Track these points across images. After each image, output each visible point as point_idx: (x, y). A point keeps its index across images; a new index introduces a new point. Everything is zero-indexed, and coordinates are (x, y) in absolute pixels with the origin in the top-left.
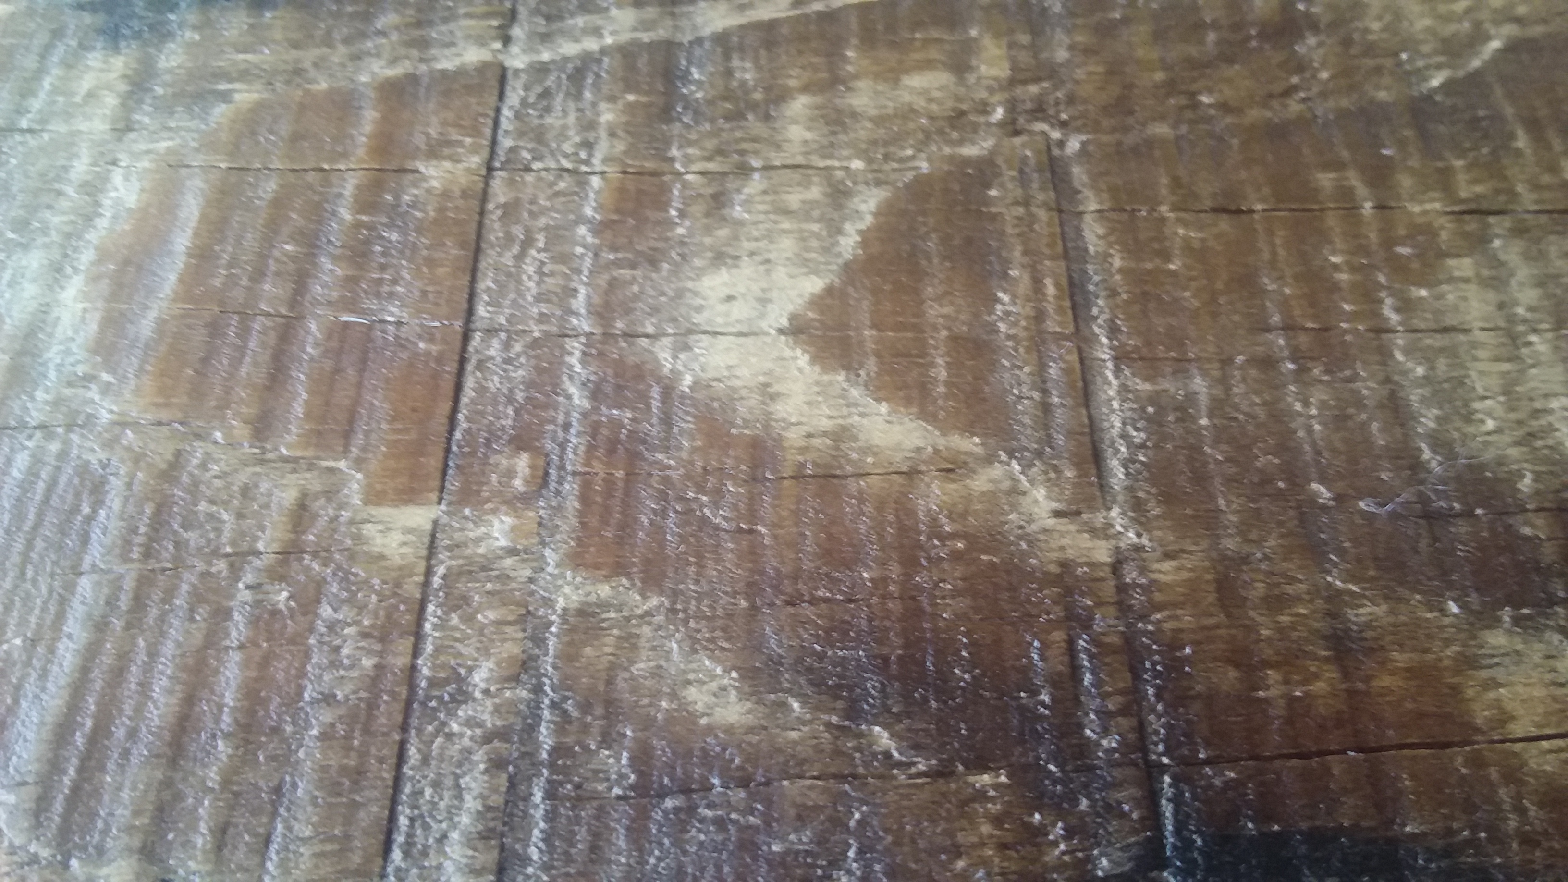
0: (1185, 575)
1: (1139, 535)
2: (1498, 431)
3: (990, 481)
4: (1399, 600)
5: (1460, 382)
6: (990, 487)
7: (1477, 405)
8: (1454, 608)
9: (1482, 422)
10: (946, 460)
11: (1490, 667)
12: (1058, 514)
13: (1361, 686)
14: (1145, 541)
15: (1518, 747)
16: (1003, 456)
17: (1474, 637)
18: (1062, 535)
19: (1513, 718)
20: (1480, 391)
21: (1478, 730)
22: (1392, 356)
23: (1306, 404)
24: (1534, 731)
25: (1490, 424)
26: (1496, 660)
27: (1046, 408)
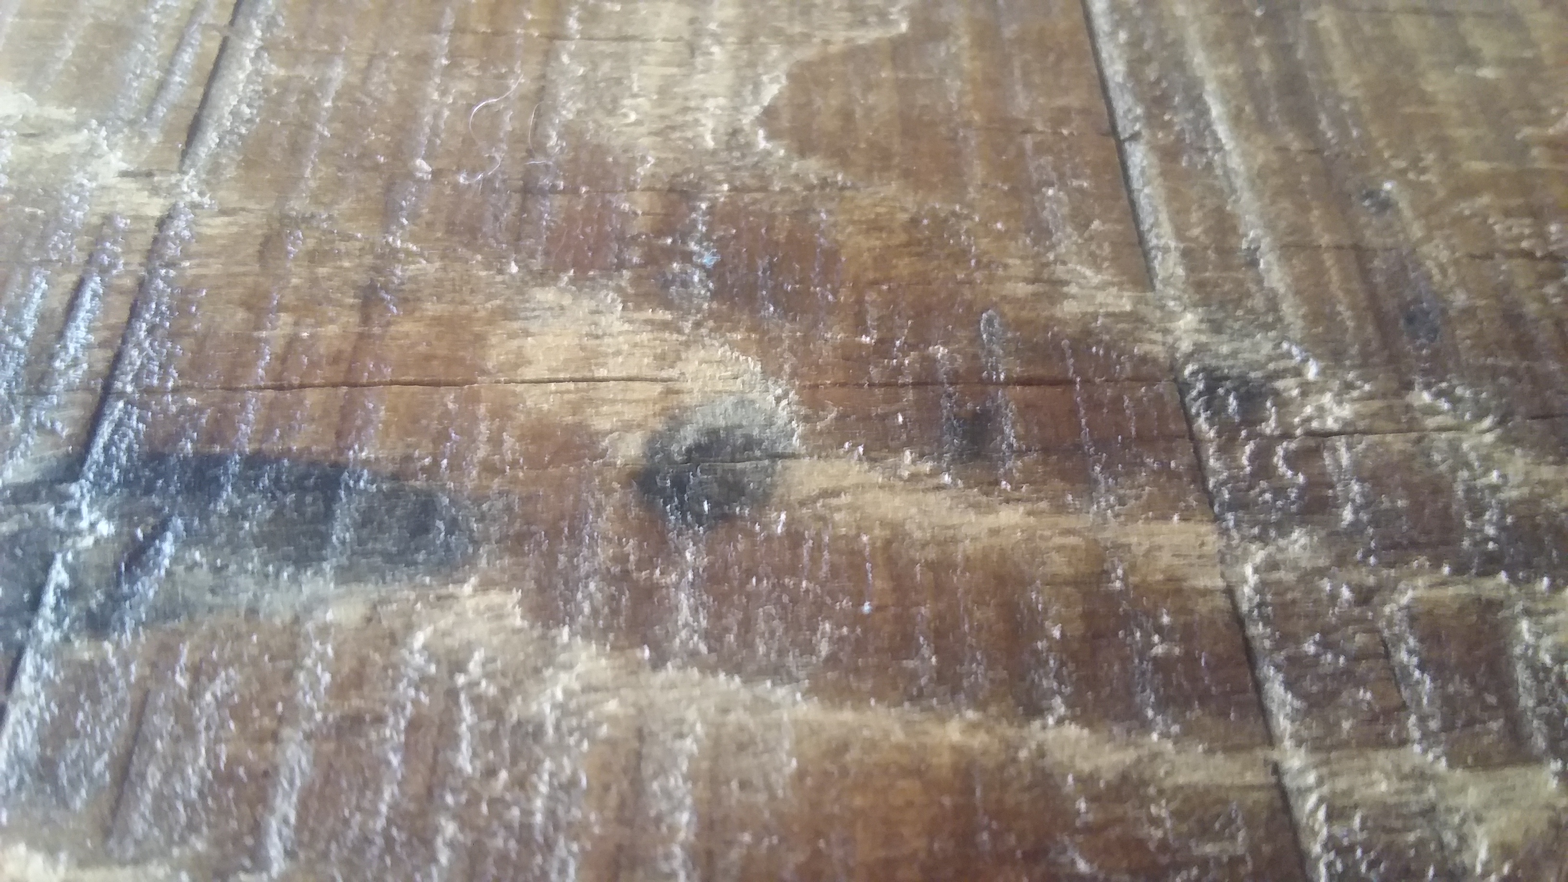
0: (234, 229)
1: (201, 194)
2: (638, 123)
3: (70, 145)
4: (458, 259)
5: (619, 81)
6: (67, 150)
7: (627, 102)
8: (514, 269)
9: (625, 115)
10: (32, 126)
11: (526, 319)
12: (124, 174)
13: (376, 330)
14: (206, 200)
15: (520, 388)
16: (94, 123)
17: (522, 293)
18: (120, 192)
19: (530, 363)
20: (635, 89)
21: (484, 372)
22: (558, 58)
23: (444, 93)
24: (547, 375)
25: (633, 117)
26: (536, 313)
27: (162, 86)
